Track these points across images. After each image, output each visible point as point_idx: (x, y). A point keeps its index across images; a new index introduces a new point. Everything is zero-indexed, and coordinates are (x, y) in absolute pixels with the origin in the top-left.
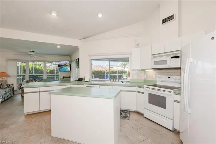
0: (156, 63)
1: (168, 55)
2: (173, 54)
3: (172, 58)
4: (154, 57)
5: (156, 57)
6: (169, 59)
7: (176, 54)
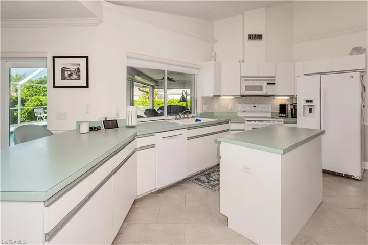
0: (248, 88)
1: (263, 80)
2: (269, 80)
3: (268, 84)
4: (246, 80)
5: (248, 80)
6: (264, 84)
7: (272, 80)
